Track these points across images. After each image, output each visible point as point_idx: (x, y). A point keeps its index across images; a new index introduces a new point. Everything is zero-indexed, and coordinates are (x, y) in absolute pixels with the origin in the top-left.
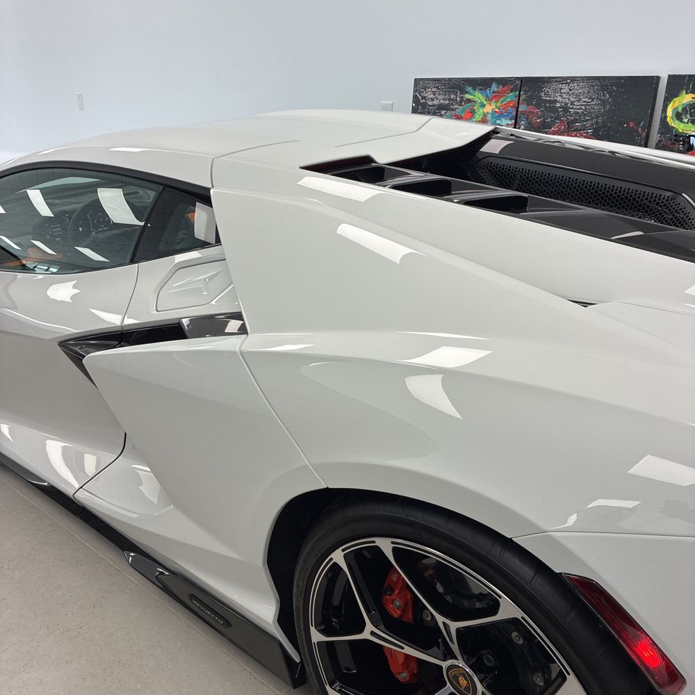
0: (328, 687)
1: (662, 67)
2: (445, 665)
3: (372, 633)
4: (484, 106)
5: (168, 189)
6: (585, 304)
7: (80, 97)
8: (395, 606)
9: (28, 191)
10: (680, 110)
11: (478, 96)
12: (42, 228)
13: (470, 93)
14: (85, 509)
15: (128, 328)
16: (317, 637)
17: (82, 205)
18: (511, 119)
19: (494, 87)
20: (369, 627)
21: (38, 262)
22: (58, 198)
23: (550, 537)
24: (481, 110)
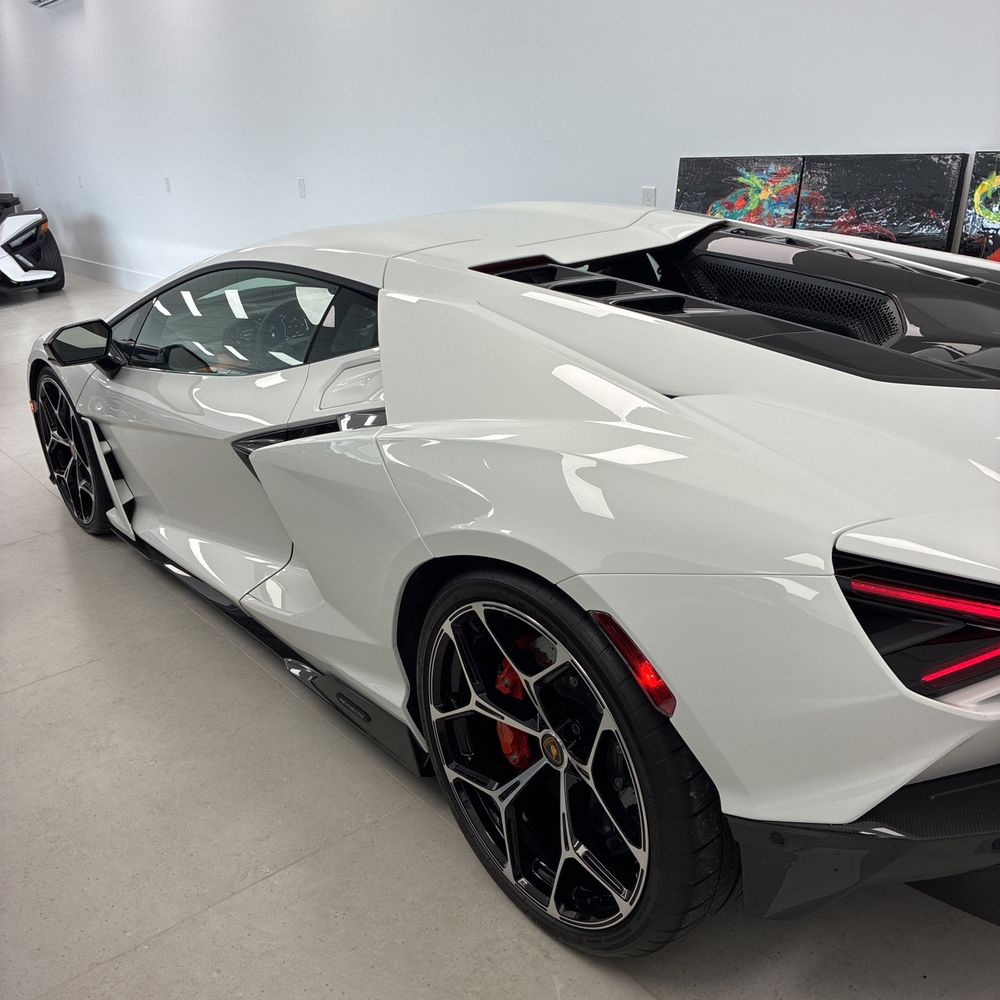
0: (445, 766)
1: (973, 145)
2: (539, 735)
3: (478, 704)
4: (760, 191)
5: (343, 289)
6: (672, 397)
7: (301, 184)
8: (503, 684)
9: (226, 292)
10: (989, 195)
11: (753, 180)
12: (235, 332)
13: (743, 176)
14: (252, 619)
15: (293, 426)
16: (436, 714)
17: (271, 309)
18: (790, 208)
19: (772, 168)
20: (474, 697)
21: (231, 369)
22: (256, 302)
23: (579, 578)
24: (756, 197)
